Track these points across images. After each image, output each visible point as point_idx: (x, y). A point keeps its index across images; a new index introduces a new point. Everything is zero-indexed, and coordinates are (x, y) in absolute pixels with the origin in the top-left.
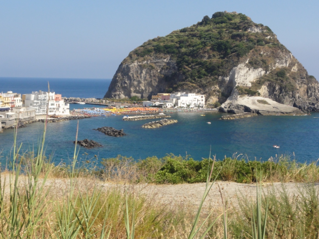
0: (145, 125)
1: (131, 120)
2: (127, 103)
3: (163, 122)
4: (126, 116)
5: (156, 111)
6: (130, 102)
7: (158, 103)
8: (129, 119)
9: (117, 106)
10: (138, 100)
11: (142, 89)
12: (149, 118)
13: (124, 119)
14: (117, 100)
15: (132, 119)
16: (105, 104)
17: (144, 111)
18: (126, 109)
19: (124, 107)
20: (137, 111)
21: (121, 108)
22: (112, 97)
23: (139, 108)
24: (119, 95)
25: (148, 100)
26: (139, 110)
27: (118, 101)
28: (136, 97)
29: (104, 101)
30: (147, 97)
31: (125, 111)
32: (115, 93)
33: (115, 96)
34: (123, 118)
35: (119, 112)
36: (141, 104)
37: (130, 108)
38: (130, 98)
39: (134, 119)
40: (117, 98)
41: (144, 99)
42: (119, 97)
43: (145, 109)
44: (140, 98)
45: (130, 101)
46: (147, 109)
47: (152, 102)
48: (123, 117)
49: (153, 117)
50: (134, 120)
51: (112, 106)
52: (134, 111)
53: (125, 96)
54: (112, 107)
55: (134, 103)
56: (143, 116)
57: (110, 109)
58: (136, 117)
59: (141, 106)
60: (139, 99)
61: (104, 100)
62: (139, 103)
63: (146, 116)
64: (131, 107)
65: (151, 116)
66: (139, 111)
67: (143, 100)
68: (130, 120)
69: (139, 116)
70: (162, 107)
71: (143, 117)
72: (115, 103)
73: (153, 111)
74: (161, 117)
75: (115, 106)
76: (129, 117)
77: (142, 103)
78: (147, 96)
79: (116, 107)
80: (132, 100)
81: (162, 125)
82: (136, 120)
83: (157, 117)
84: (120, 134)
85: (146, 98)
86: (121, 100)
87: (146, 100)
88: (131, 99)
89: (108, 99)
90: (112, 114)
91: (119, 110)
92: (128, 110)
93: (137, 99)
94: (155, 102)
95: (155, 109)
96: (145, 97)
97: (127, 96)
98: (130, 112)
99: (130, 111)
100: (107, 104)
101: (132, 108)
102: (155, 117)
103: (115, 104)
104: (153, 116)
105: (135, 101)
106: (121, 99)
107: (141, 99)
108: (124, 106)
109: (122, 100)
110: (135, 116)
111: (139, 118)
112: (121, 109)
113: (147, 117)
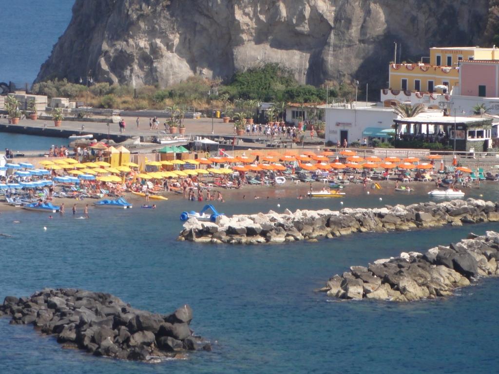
0: (348, 275)
1: (244, 239)
2: (210, 114)
3: (479, 258)
4: (206, 209)
5: (419, 175)
6: (230, 107)
7: (438, 116)
8: (231, 231)
9: (137, 142)
10: (291, 96)
11: (318, 18)
12: (373, 224)
13: (189, 235)
14: (137, 95)
15: (250, 232)
16: (49, 125)
17: (334, 172)
18: (204, 157)
19: (190, 146)
20: (281, 172)
21: (163, 156)
22: (98, 74)
23: (293, 154)
24: (149, 59)
25: (361, 98)
26: (297, 171)
27: (145, 103)
28: (271, 70)
29: (41, 102)
30: (355, 76)
31: (194, 179)
32: (120, 45)
33: (120, 63)
34: (187, 226)
35: (155, 181)
36: (308, 128)
37: (231, 156)
38: (225, 83)
39: (264, 233)
40: (136, 83)
41: (330, 85)
42: (152, 76)
43: (342, 160)
44: (301, 80)
45: (231, 99)
46: (356, 159)
47: (391, 110)
48: (184, 219)
49: (404, 219)
50: (262, 239)
51: (99, 137)
52: (261, 174)
53: (194, 64)
54: (97, 145)
55: (261, 119)
56: (326, 212)
57: (86, 159)
58: (280, 218)
59: (311, 136)
60: (294, 86)
61: (41, 93)
62: (298, 114)
63: (348, 210)
64: (241, 143)
65: (384, 211)
66: (302, 178)
67: (322, 99)
68: (235, 239)
69: (298, 215)
70: (461, 146)
71: (328, 222)
72: (117, 119)
73: (403, 173)
74: (457, 221)
75: (119, 140)
76: (226, 222)
77: (321, 115)
78: (355, 64)
79: (131, 147)
80: (245, 96)
81: (468, 274)
82: (279, 239)
83: (429, 221)
84: (170, 341)
85: (347, 80)
86: (162, 98)
87: (346, 97)
88: (234, 90)
89: (69, 87)
90: (102, 194)
91: (151, 169)
92: (216, 170)
93: (279, 87)
94: (410, 111)
95: (412, 157)
96: (340, 76)
97: (210, 67)
98: (229, 184)
99: (229, 177)
100: (63, 126)
101: (245, 155)
102: (418, 219)
103: (121, 125)
104: (401, 209)
105: (267, 100)
106: (163, 89)
107: (312, 88)
108: (184, 140)
109: (171, 95)
110: (273, 214)
111: (299, 225)
112: (170, 158)
113: (361, 222)
